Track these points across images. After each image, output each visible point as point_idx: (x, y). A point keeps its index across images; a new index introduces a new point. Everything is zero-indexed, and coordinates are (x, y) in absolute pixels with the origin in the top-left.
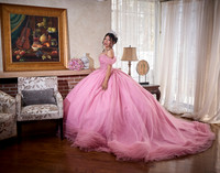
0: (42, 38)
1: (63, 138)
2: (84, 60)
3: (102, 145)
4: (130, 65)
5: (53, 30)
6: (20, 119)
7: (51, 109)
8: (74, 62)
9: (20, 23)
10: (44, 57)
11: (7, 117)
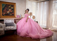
0: (10, 10)
1: (16, 34)
2: (20, 15)
3: (27, 36)
4: (31, 17)
5: (13, 8)
6: (5, 30)
7: (13, 27)
8: (18, 16)
9: (4, 6)
10: (10, 15)
11: (2, 29)
